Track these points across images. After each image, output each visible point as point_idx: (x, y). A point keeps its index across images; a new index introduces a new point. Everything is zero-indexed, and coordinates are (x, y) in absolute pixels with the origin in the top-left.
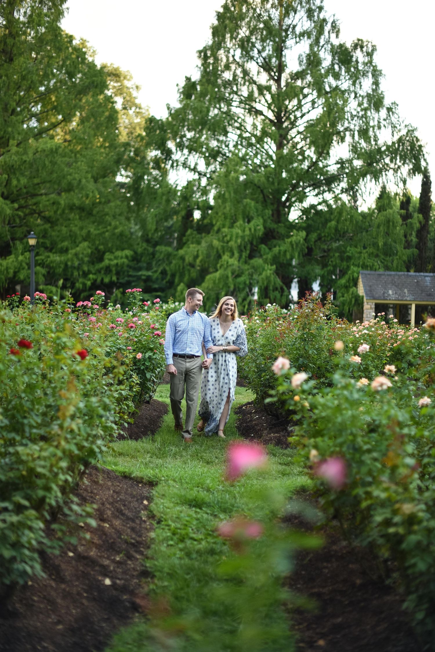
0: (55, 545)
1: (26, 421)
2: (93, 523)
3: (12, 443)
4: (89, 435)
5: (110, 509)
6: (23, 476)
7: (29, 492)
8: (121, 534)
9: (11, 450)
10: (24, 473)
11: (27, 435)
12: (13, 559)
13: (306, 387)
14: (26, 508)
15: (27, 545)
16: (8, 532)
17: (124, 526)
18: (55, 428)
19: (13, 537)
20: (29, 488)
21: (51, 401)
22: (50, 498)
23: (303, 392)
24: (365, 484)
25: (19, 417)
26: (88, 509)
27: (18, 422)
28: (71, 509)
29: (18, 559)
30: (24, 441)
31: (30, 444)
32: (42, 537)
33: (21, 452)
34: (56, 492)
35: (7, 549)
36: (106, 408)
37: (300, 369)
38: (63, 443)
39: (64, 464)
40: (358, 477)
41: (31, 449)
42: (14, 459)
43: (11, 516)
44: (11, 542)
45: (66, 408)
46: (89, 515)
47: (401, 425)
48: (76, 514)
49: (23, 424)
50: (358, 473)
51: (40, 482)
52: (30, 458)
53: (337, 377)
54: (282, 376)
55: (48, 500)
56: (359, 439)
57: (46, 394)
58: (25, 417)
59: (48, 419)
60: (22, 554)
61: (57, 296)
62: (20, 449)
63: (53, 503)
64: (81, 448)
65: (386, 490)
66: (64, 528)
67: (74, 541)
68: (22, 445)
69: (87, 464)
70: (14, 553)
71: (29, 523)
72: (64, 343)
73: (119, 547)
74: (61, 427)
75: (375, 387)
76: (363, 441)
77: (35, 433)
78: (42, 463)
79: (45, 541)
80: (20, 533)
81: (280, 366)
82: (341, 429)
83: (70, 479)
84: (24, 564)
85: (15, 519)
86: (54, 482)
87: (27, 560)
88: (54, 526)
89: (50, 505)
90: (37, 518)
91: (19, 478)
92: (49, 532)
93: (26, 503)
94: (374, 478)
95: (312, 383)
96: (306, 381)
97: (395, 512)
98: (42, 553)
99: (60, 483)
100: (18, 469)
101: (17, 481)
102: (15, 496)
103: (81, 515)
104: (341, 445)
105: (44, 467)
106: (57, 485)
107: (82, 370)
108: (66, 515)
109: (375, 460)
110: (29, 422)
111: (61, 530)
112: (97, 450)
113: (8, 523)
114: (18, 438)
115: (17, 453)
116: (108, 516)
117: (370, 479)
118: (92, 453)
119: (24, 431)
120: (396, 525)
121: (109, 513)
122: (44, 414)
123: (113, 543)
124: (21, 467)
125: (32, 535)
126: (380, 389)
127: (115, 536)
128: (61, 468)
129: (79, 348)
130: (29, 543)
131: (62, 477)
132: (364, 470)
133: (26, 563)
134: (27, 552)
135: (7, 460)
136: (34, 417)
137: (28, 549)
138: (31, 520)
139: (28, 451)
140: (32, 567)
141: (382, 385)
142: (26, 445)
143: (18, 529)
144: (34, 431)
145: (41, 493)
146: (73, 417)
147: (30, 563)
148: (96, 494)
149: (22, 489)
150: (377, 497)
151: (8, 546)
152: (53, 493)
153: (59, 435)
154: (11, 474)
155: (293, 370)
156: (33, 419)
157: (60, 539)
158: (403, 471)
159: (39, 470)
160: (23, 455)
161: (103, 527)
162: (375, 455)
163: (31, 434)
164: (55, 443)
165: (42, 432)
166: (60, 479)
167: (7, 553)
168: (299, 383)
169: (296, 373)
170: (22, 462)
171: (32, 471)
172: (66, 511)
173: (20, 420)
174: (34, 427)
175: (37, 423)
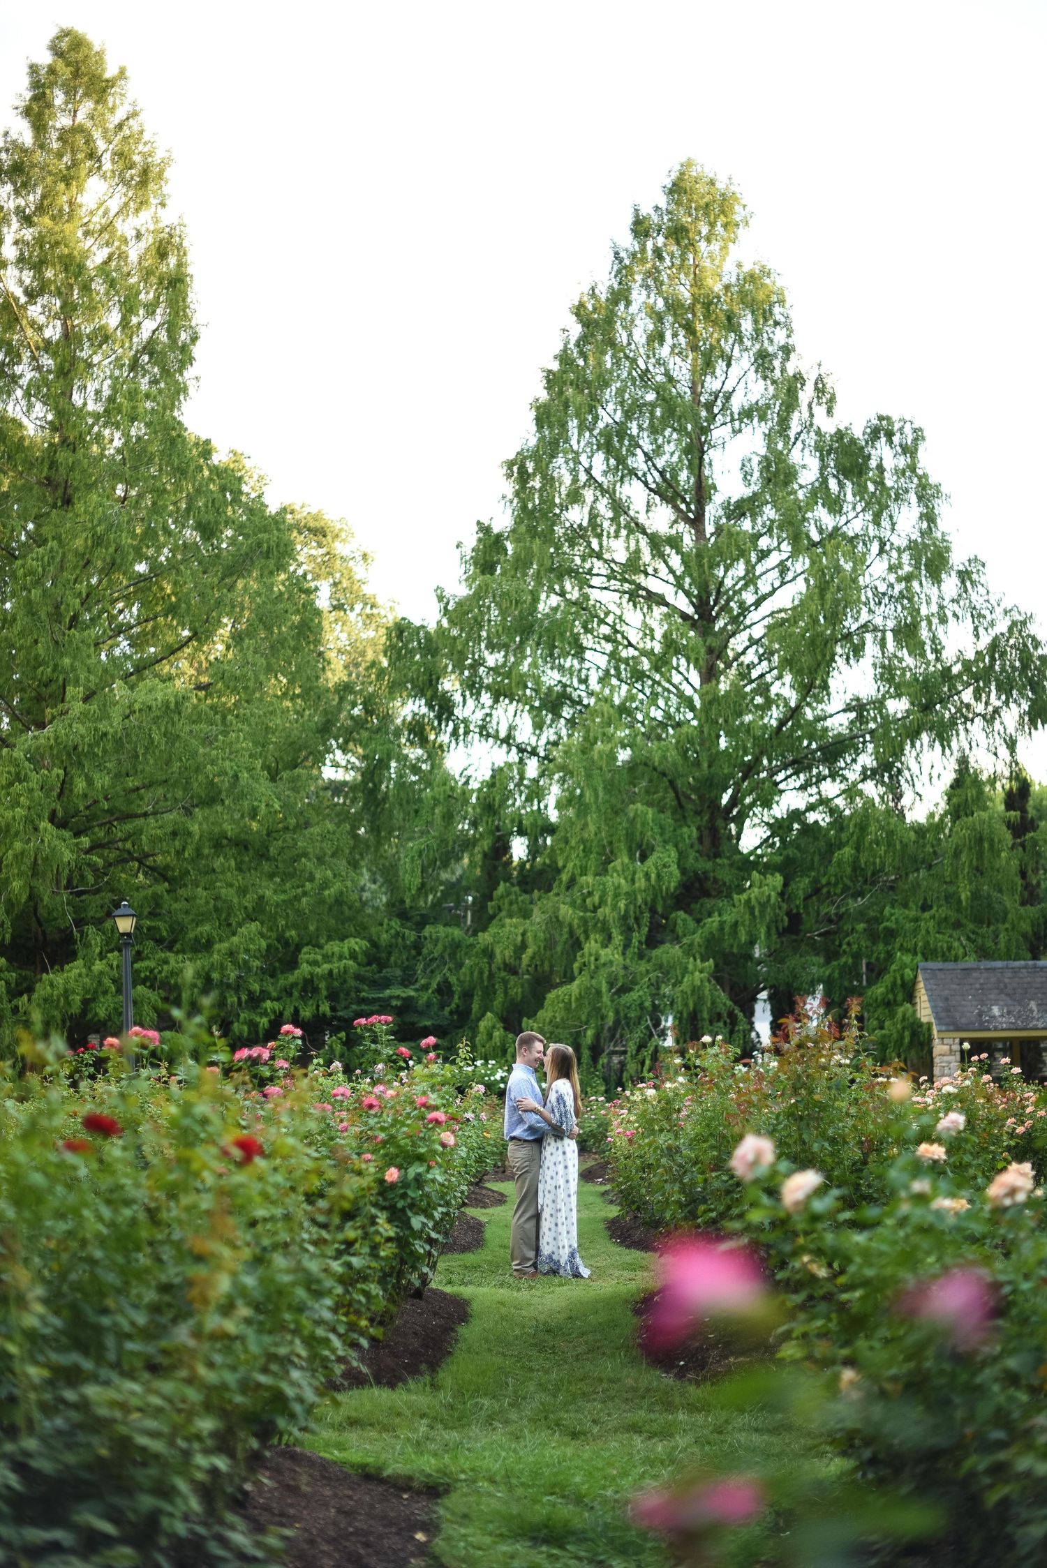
1: (106, 1321)
3: (73, 1376)
4: (272, 1357)
6: (100, 1459)
7: (117, 1501)
9: (70, 1395)
10: (104, 1452)
11: (111, 1356)
13: (819, 1206)
14: (108, 1540)
18: (182, 1334)
20: (118, 1491)
21: (172, 1273)
22: (171, 1517)
23: (815, 1218)
24: (989, 1447)
25: (89, 1310)
26: (272, 1541)
27: (86, 1323)
28: (223, 1541)
30: (104, 1373)
31: (117, 1380)
33: (93, 1399)
34: (185, 1499)
36: (315, 1289)
37: (801, 1162)
38: (202, 1370)
39: (206, 1424)
40: (969, 1431)
41: (119, 1392)
42: (75, 1415)
45: (209, 1283)
46: (272, 1557)
48: (241, 1555)
49: (99, 1330)
50: (970, 1418)
51: (145, 1476)
52: (117, 1411)
54: (756, 1181)
55: (165, 1522)
57: (159, 1260)
58: (105, 1311)
59: (164, 1319)
62: (92, 1391)
63: (181, 1528)
64: (247, 1386)
68: (97, 1380)
69: (265, 1433)
72: (204, 1121)
74: (197, 1334)
75: (996, 1198)
77: (132, 1353)
78: (151, 1424)
81: (750, 1157)
83: (223, 1467)
86: (179, 1473)
89: (174, 1536)
91: (89, 1467)
93: (108, 1528)
95: (833, 1196)
96: (820, 1191)
99: (199, 1476)
100: (88, 1446)
101: (85, 1475)
102: (79, 1512)
105: (154, 1434)
106: (192, 1481)
108: (213, 1560)
109: (1012, 1379)
110: (116, 1324)
112: (290, 1392)
114: (87, 1365)
115: (84, 1405)
117: (999, 1435)
118: (279, 1401)
119: (101, 1348)
122: (155, 1309)
124: (95, 1440)
126: (1008, 1202)
128: (198, 1437)
129: (237, 1132)
131: (201, 1460)
132: (984, 1410)
135: (59, 1421)
136: (129, 1310)
139: (113, 1394)
141: (1013, 1192)
142: (107, 1383)
144: (130, 1346)
145: (147, 1502)
146: (227, 1309)
148: (295, 1518)
149: (99, 1494)
150: (1028, 1474)
152: (179, 1501)
153: (192, 1353)
154: (71, 1458)
155: (784, 1166)
156: (126, 1316)
159: (142, 1440)
160: (100, 1406)
162: (1012, 1363)
163: (120, 1354)
164: (183, 1373)
165: (150, 1349)
166: (199, 1468)
168: (800, 1195)
169: (789, 1174)
170: (98, 1425)
171: (124, 1445)
172: (215, 1549)
173: (93, 1318)
174: (129, 1337)
175: (133, 1324)
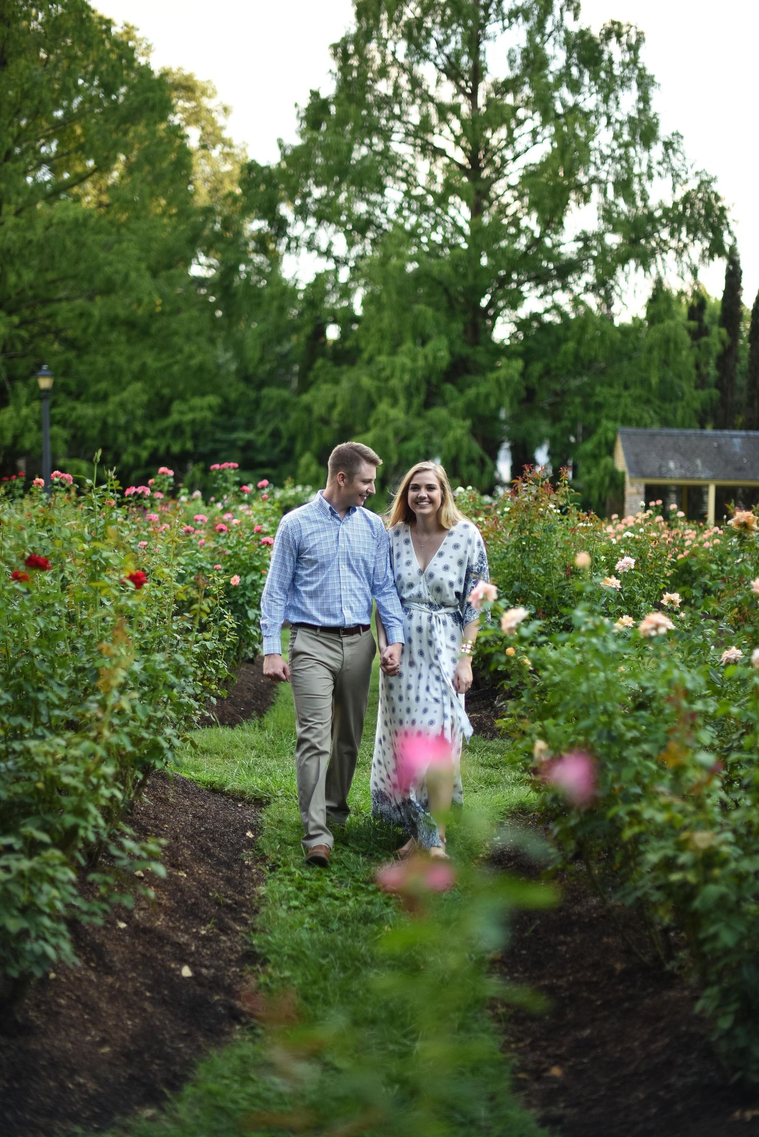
0: (96, 909)
1: (41, 696)
2: (161, 870)
3: (17, 734)
4: (150, 719)
5: (188, 847)
6: (37, 790)
7: (49, 818)
8: (208, 890)
9: (17, 746)
10: (40, 785)
11: (44, 719)
12: (24, 934)
13: (525, 632)
14: (44, 846)
15: (47, 910)
16: (13, 888)
17: (214, 875)
18: (93, 708)
19: (23, 897)
20: (50, 811)
21: (84, 660)
22: (86, 829)
23: (522, 639)
24: (629, 799)
25: (30, 690)
26: (152, 847)
27: (27, 698)
28: (121, 847)
29: (33, 934)
30: (39, 731)
31: (49, 737)
32: (72, 895)
33: (33, 750)
34: (95, 819)
35: (12, 916)
36: (179, 671)
37: (515, 599)
38: (106, 733)
39: (109, 770)
40: (616, 786)
41: (51, 745)
42: (21, 761)
43: (18, 860)
44: (19, 905)
45: (110, 673)
46: (152, 857)
47: (689, 696)
48: (131, 855)
49: (36, 702)
50: (618, 779)
51: (67, 801)
52: (50, 760)
53: (579, 613)
55: (81, 832)
56: (619, 721)
57: (74, 649)
58: (40, 690)
59: (79, 693)
60: (39, 925)
61: (91, 478)
62: (32, 744)
63: (92, 837)
64: (137, 741)
65: (666, 807)
66: (110, 880)
67: (128, 901)
68: (35, 737)
69: (147, 770)
70: (25, 924)
71: (50, 871)
72: (106, 560)
73: (205, 912)
74: (103, 706)
75: (646, 630)
76: (625, 725)
77: (58, 717)
78: (71, 768)
79: (78, 902)
80: (35, 890)
81: (481, 596)
82: (587, 706)
83: (119, 795)
84: (42, 942)
85: (26, 864)
86: (91, 801)
87: (48, 936)
88: (93, 877)
89: (85, 840)
90: (63, 864)
91: (30, 795)
92: (84, 887)
93: (45, 838)
94: (644, 787)
95: (536, 625)
96: (526, 621)
97: (681, 846)
98: (73, 924)
99: (103, 802)
100: (30, 779)
101: (28, 800)
102: (24, 825)
103: (139, 858)
104: (587, 732)
105: (73, 775)
106: (97, 806)
107: (136, 606)
108: (113, 858)
109: (647, 756)
110: (48, 698)
111: (106, 884)
112: (165, 745)
113: (14, 873)
114: (28, 726)
115: (27, 752)
116: (185, 859)
117: (638, 790)
118: (156, 750)
119: (38, 714)
120: (682, 868)
121: (187, 853)
122: (73, 684)
123: (194, 904)
124: (34, 776)
125: (55, 893)
126: (653, 633)
127: (197, 893)
128: (104, 777)
129: (131, 568)
130: (51, 905)
131: (105, 792)
132: (628, 774)
133: (46, 940)
134: (47, 922)
135: (10, 764)
136: (56, 688)
137: (49, 916)
138: (53, 867)
139: (46, 748)
140: (57, 948)
141: (657, 627)
142: (43, 737)
143: (31, 882)
144: (57, 712)
145: (69, 820)
146: (123, 688)
147: (53, 940)
148: (164, 821)
149: (37, 813)
150: (651, 820)
151: (15, 912)
152: (91, 819)
153: (98, 720)
154: (18, 789)
155: (503, 603)
156: (53, 692)
157: (103, 899)
158: (694, 775)
159: (66, 780)
160: (38, 755)
161: (178, 878)
162: (646, 747)
163: (50, 718)
164: (93, 734)
165: (69, 714)
166: (102, 796)
167: (14, 925)
168: (513, 624)
169: (507, 609)
170: (36, 767)
171: (53, 782)
172: (115, 851)
173: (32, 694)
174: (55, 706)
175: (60, 699)
